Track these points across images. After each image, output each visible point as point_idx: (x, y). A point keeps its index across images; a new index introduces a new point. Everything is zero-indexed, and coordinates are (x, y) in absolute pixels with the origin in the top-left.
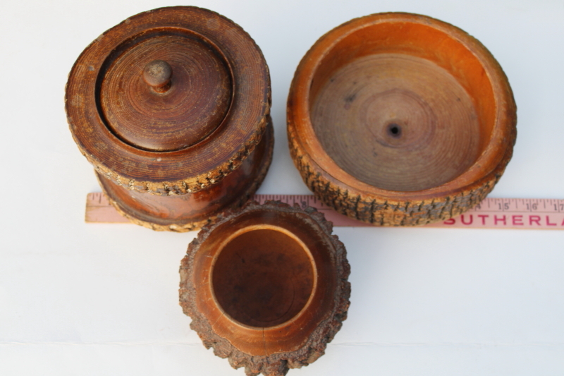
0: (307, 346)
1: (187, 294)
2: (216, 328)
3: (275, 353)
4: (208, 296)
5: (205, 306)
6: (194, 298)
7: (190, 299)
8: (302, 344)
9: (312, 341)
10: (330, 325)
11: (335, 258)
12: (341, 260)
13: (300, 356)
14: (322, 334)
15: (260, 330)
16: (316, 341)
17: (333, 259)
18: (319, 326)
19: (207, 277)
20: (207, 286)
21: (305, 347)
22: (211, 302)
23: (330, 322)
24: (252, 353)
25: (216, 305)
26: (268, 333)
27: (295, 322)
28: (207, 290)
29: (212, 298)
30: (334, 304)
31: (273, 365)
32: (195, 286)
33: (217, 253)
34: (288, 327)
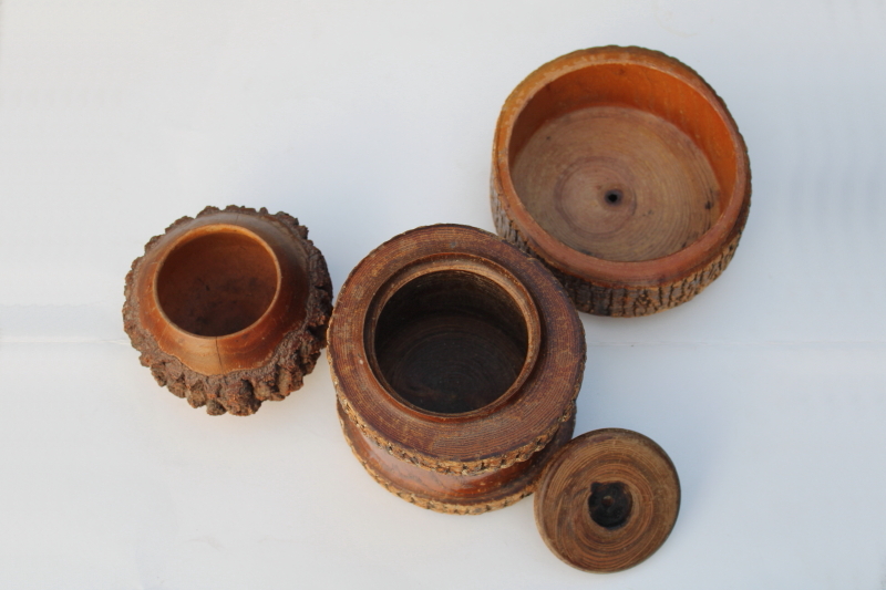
0: (273, 362)
2: (162, 344)
3: (234, 370)
4: (152, 305)
5: (149, 320)
6: (138, 314)
7: (133, 319)
8: (267, 359)
9: (279, 356)
10: (301, 338)
11: (308, 263)
13: (265, 376)
14: (292, 349)
15: (212, 339)
16: (285, 357)
17: (304, 264)
18: (286, 337)
19: (151, 285)
20: (150, 294)
21: (271, 364)
23: (301, 335)
25: (161, 314)
26: (223, 343)
27: (255, 330)
28: (151, 299)
29: (157, 307)
30: (305, 314)
31: (233, 386)
32: (138, 300)
33: (163, 258)
34: (246, 335)
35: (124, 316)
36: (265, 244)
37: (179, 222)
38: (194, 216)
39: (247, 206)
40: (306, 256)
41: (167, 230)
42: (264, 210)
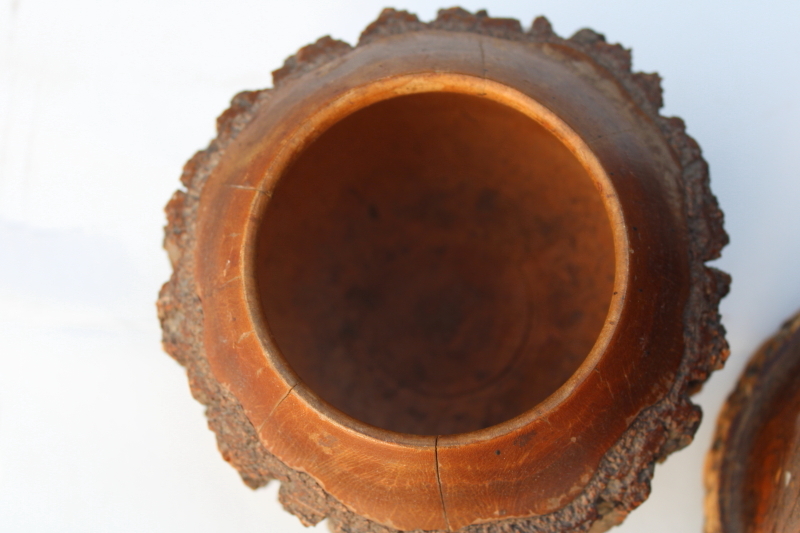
0: (591, 495)
1: (181, 316)
2: (270, 435)
3: (478, 521)
4: (238, 324)
5: (229, 359)
6: (198, 330)
7: (187, 333)
8: (574, 489)
9: (608, 477)
10: (668, 420)
11: (682, 191)
12: (699, 200)
14: (642, 454)
15: (422, 447)
16: (621, 478)
17: (674, 194)
18: (632, 426)
20: (232, 288)
21: (584, 499)
22: (248, 348)
23: (669, 412)
24: (396, 522)
26: (455, 457)
27: (552, 417)
28: (235, 304)
29: (252, 332)
30: (682, 348)
32: (199, 291)
33: (269, 176)
34: (527, 437)
35: (163, 320)
36: (573, 141)
37: (309, 53)
38: (352, 39)
39: (495, 12)
40: (675, 169)
41: (277, 75)
42: (542, 24)
